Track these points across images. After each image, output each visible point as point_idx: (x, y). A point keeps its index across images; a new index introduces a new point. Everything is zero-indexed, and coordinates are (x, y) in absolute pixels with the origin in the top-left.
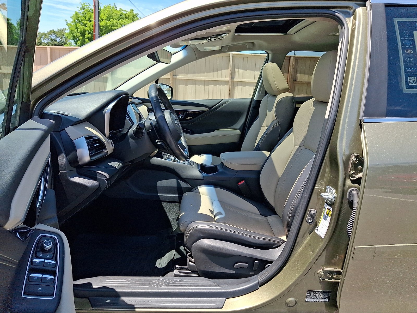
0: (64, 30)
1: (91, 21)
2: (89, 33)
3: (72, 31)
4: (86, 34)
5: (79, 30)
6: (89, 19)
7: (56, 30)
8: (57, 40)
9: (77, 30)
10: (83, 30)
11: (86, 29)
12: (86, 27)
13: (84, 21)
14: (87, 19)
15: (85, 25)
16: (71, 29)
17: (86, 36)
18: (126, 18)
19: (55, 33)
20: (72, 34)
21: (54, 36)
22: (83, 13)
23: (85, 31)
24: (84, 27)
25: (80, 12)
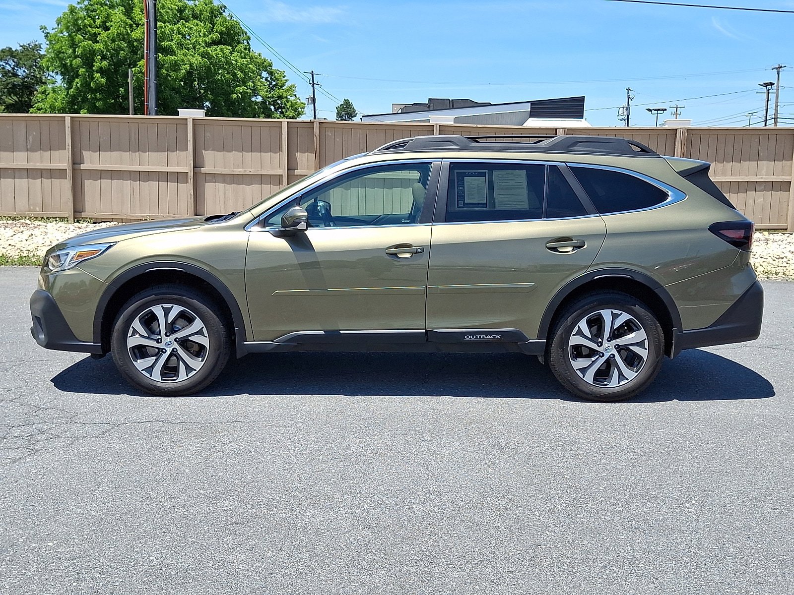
0: (38, 47)
1: (107, 29)
2: (104, 58)
3: (60, 52)
4: (96, 60)
5: (79, 51)
6: (104, 23)
7: (15, 47)
8: (20, 72)
9: (74, 51)
10: (90, 51)
11: (97, 46)
12: (98, 42)
13: (89, 28)
14: (98, 22)
15: (94, 38)
16: (57, 46)
17: (97, 65)
18: (195, 17)
19: (14, 57)
20: (61, 59)
21: (11, 62)
22: (87, 10)
23: (93, 53)
24: (90, 42)
25: (81, 8)
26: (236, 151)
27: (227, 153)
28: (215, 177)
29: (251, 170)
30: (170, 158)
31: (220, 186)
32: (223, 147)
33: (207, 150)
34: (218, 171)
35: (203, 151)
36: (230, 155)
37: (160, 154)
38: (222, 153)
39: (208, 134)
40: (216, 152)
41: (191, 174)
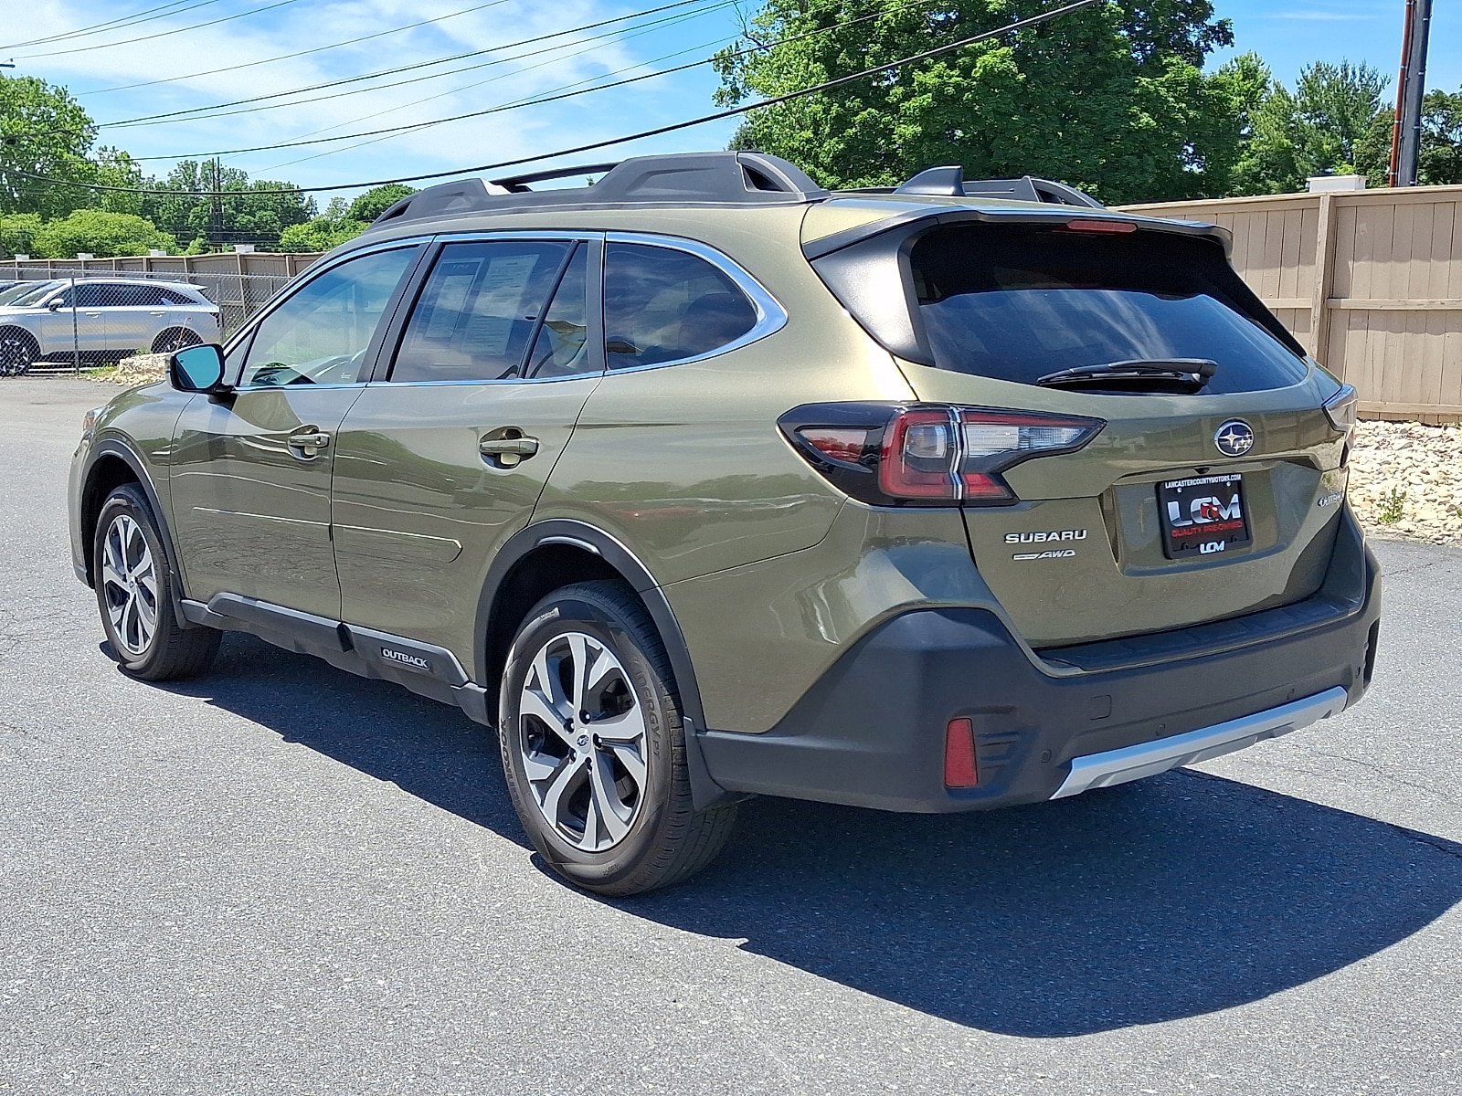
26: (1416, 258)
27: (1398, 264)
28: (1368, 317)
29: (1443, 300)
30: (1284, 280)
31: (1377, 337)
32: (1391, 252)
33: (1358, 261)
34: (1375, 303)
35: (1350, 263)
36: (1403, 268)
37: (1267, 272)
38: (1389, 264)
39: (1362, 227)
40: (1375, 264)
41: (1317, 313)
